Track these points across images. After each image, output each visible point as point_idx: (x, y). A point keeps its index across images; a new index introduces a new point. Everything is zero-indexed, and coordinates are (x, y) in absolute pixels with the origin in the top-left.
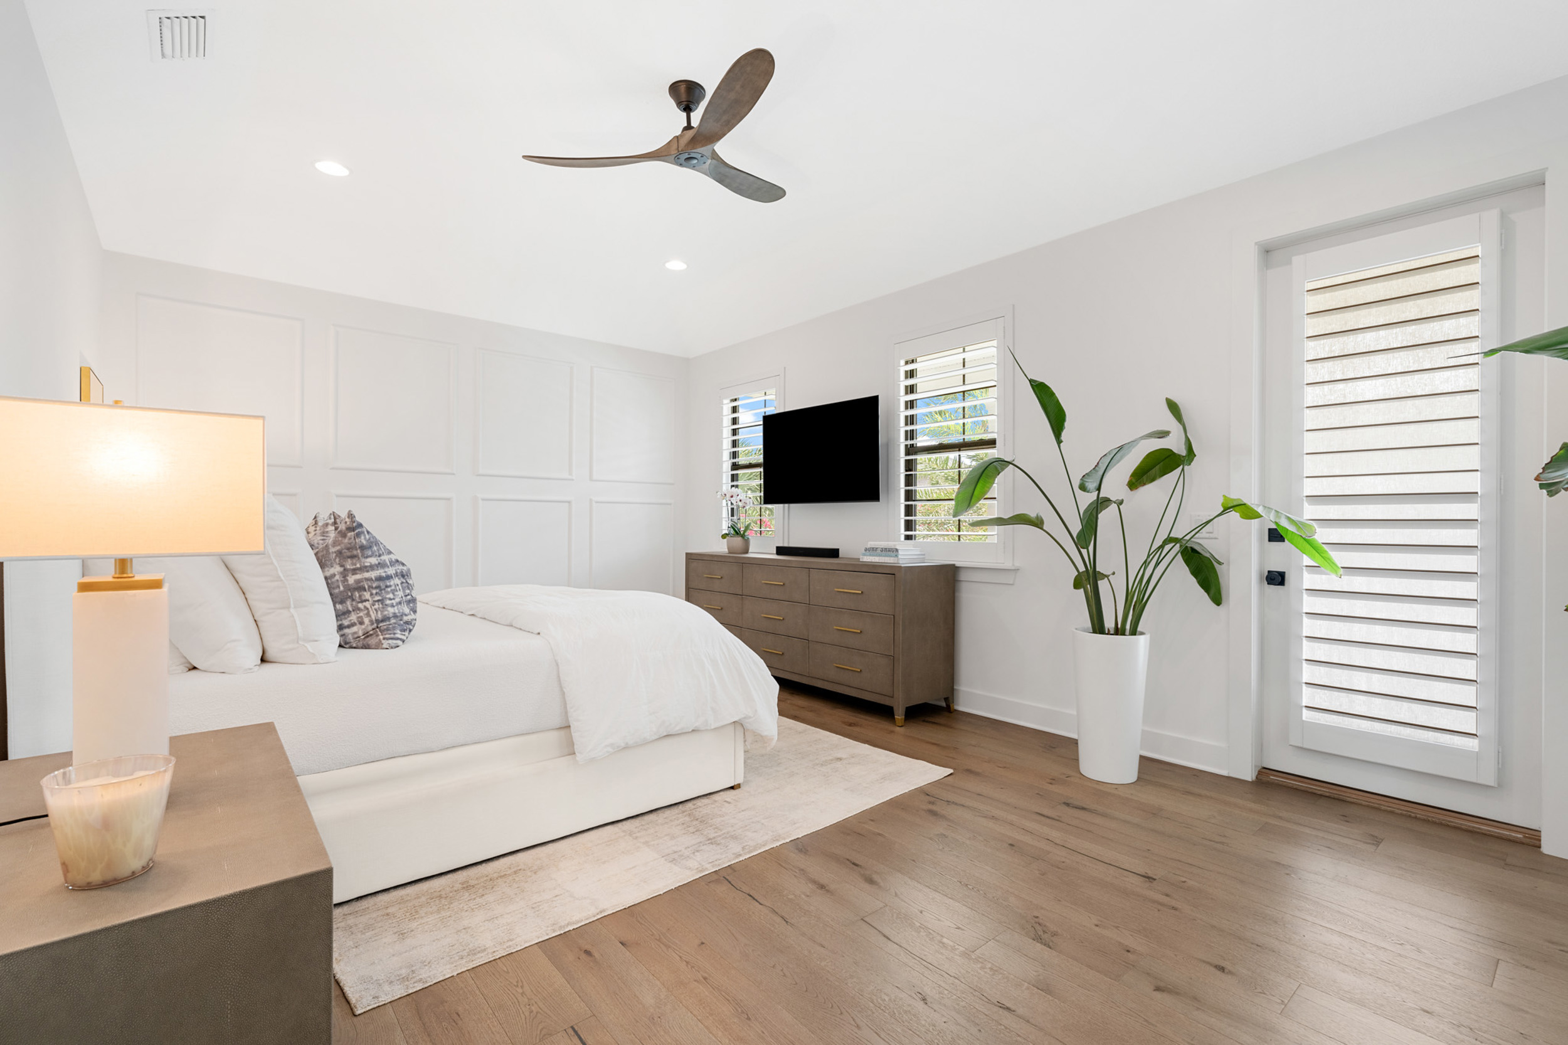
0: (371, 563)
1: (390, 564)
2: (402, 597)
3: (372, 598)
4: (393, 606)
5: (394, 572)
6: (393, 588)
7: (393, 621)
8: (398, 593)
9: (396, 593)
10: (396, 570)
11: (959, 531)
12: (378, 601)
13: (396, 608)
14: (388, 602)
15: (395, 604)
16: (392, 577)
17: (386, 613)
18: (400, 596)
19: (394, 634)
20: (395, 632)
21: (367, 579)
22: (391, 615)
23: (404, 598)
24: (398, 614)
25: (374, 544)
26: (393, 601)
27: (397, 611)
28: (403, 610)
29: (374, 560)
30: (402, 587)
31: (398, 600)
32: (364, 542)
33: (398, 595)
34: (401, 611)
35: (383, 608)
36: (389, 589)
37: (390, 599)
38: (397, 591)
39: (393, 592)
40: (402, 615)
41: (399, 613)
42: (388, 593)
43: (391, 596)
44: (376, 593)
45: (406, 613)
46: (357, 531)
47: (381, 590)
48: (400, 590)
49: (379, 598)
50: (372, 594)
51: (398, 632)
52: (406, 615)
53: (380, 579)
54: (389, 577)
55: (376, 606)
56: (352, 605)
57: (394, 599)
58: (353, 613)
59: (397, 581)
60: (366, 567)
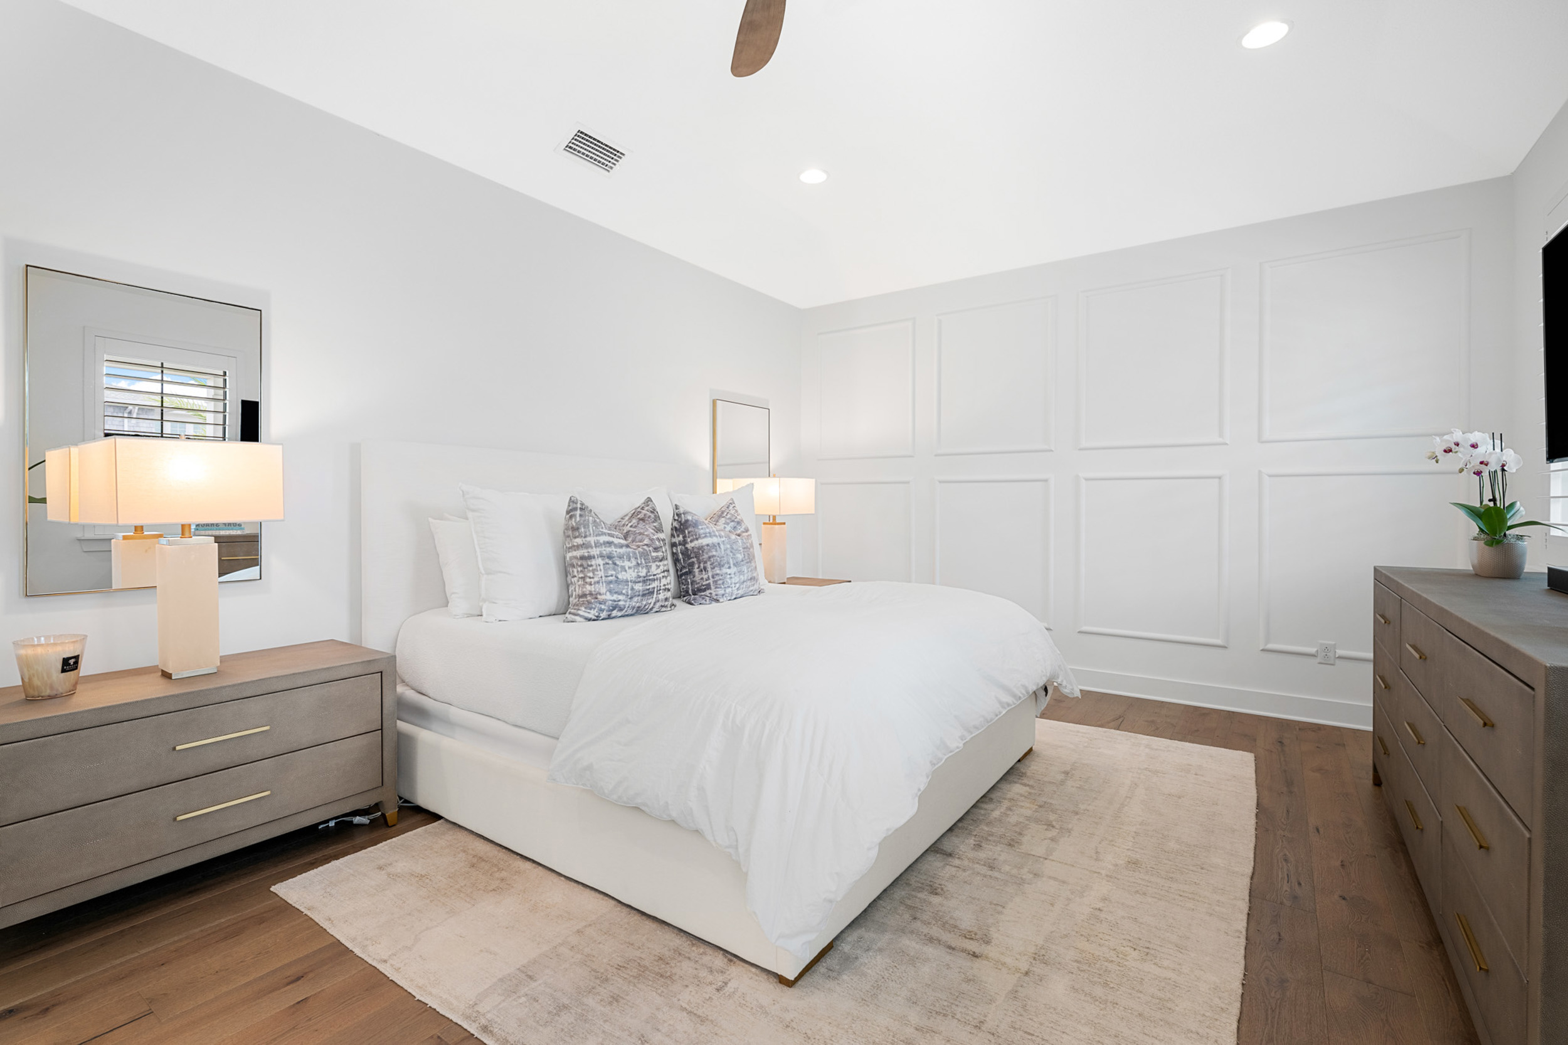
0: (577, 543)
1: (595, 545)
2: (601, 577)
3: (578, 575)
4: (591, 584)
5: (598, 553)
6: (594, 567)
7: (589, 598)
8: (599, 573)
9: (596, 573)
10: (600, 551)
12: (582, 578)
13: (593, 586)
14: (588, 580)
15: (593, 583)
16: (594, 557)
17: (584, 589)
18: (600, 576)
19: (579, 609)
20: (580, 608)
21: (576, 558)
22: (588, 592)
23: (603, 578)
24: (594, 593)
25: (582, 526)
26: (592, 580)
27: (593, 589)
28: (599, 589)
29: (579, 541)
30: (604, 568)
31: (596, 579)
32: (574, 524)
33: (598, 575)
34: (597, 590)
35: (583, 585)
36: (591, 568)
37: (590, 578)
38: (597, 571)
39: (593, 571)
40: (596, 594)
41: (595, 591)
42: (589, 571)
43: (591, 574)
44: (581, 571)
45: (602, 592)
46: (570, 514)
47: (584, 568)
48: (600, 570)
49: (583, 575)
50: (578, 572)
51: (583, 609)
52: (600, 594)
53: (582, 558)
54: (590, 557)
55: (580, 583)
57: (593, 578)
59: (600, 561)
60: (574, 546)
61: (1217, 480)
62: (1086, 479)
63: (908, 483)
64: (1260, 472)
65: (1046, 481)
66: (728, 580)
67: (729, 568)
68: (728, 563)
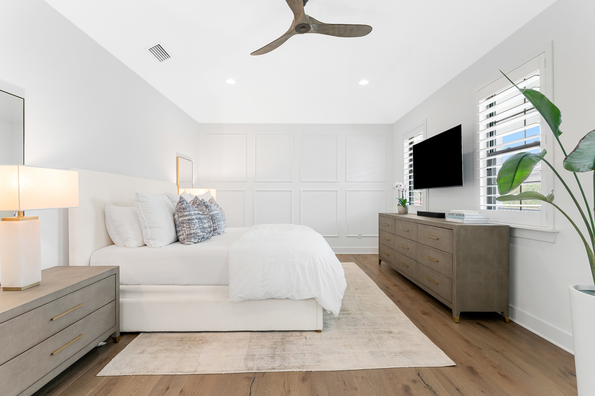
1: (194, 214)
2: (198, 227)
3: (187, 226)
4: (193, 230)
5: (195, 217)
6: (194, 223)
7: (193, 235)
8: (197, 225)
9: (195, 225)
10: (196, 217)
11: (521, 204)
12: (188, 227)
13: (194, 230)
14: (192, 228)
15: (194, 229)
16: (194, 219)
17: (191, 232)
18: (197, 226)
19: (191, 240)
20: (191, 239)
21: (185, 220)
22: (192, 233)
23: (199, 227)
24: (195, 233)
25: (188, 207)
26: (194, 228)
27: (195, 232)
28: (197, 231)
29: (187, 213)
30: (198, 223)
31: (196, 228)
32: (184, 207)
33: (196, 226)
34: (197, 232)
35: (190, 230)
36: (193, 224)
37: (193, 227)
38: (196, 224)
39: (194, 225)
40: (196, 233)
41: (196, 232)
42: (192, 225)
43: (193, 226)
44: (188, 225)
45: (199, 232)
46: (182, 203)
47: (190, 224)
48: (197, 224)
49: (189, 226)
50: (186, 225)
51: (193, 239)
52: (198, 233)
53: (189, 220)
54: (193, 219)
55: (188, 229)
56: (181, 228)
57: (194, 227)
58: (181, 231)
59: (196, 221)
60: (184, 215)
61: (336, 192)
62: (303, 191)
63: (244, 191)
64: (346, 190)
65: (291, 191)
66: (222, 226)
67: (222, 222)
68: (222, 220)
